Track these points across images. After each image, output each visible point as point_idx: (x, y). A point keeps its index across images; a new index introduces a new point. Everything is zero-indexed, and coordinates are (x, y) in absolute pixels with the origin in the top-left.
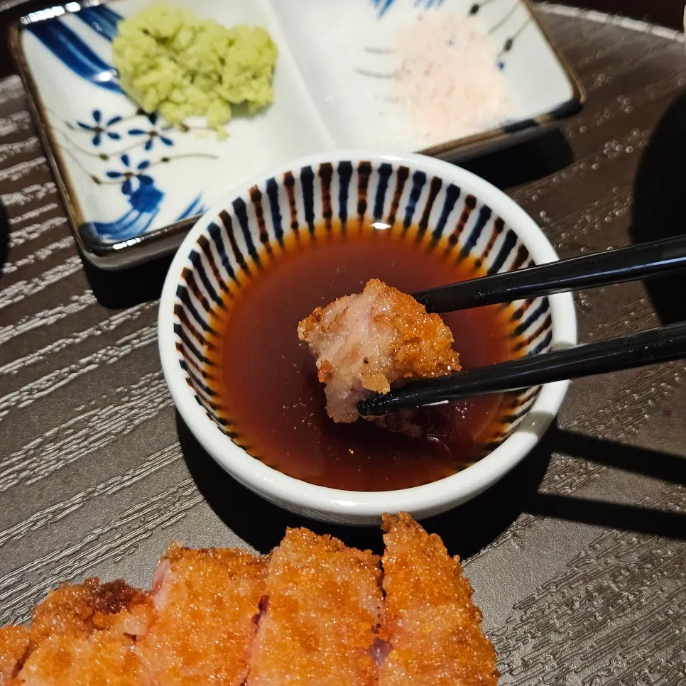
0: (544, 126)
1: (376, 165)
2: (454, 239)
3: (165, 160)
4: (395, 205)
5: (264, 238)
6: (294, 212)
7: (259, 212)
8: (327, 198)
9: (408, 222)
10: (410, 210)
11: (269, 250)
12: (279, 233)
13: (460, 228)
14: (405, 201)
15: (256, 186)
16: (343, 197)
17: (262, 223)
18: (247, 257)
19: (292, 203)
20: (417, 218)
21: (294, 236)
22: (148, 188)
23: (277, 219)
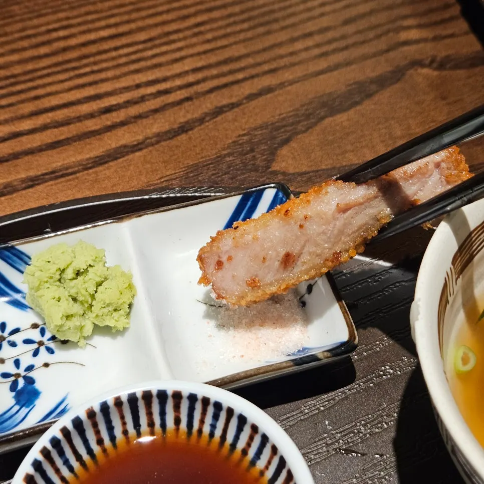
0: (325, 361)
1: (185, 393)
2: (245, 452)
3: (46, 365)
4: (202, 422)
5: (100, 442)
6: (124, 424)
7: (95, 425)
8: (150, 414)
9: (212, 435)
10: (213, 427)
11: (104, 451)
12: (113, 438)
13: (249, 445)
14: (209, 419)
15: (92, 407)
16: (163, 414)
17: (97, 432)
18: (86, 457)
19: (122, 417)
20: (218, 433)
21: (125, 440)
22: (29, 387)
23: (110, 429)
